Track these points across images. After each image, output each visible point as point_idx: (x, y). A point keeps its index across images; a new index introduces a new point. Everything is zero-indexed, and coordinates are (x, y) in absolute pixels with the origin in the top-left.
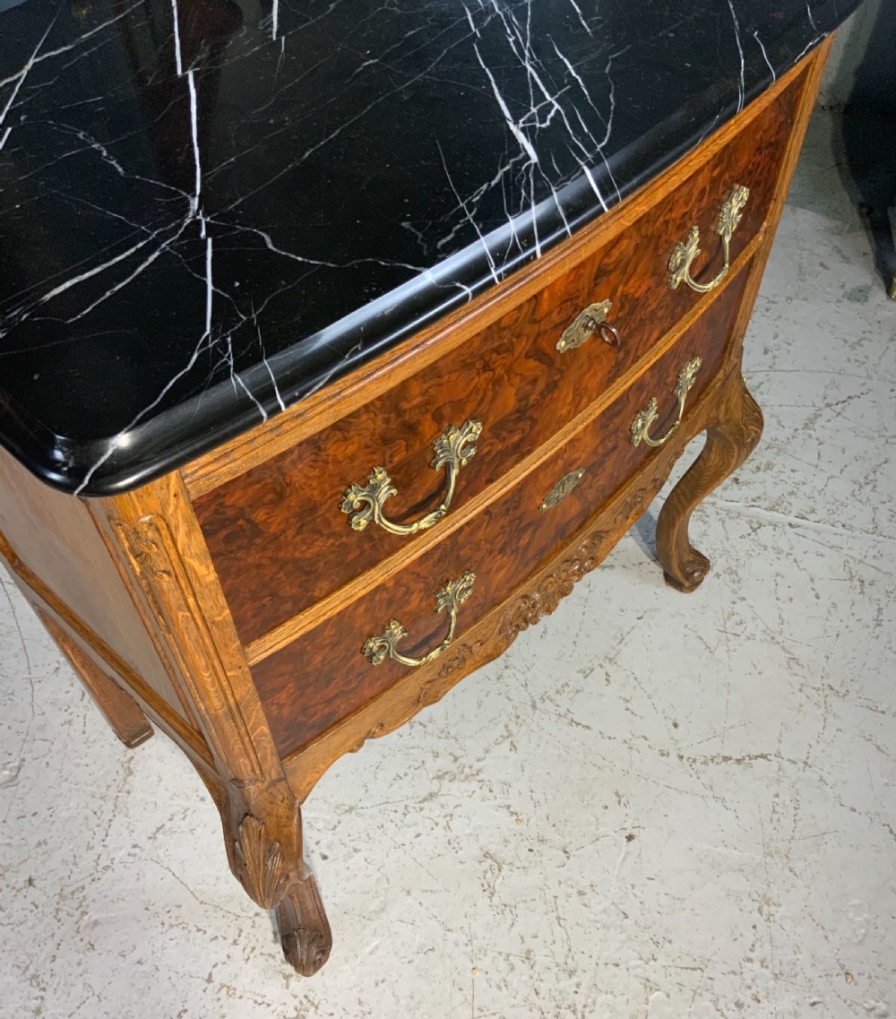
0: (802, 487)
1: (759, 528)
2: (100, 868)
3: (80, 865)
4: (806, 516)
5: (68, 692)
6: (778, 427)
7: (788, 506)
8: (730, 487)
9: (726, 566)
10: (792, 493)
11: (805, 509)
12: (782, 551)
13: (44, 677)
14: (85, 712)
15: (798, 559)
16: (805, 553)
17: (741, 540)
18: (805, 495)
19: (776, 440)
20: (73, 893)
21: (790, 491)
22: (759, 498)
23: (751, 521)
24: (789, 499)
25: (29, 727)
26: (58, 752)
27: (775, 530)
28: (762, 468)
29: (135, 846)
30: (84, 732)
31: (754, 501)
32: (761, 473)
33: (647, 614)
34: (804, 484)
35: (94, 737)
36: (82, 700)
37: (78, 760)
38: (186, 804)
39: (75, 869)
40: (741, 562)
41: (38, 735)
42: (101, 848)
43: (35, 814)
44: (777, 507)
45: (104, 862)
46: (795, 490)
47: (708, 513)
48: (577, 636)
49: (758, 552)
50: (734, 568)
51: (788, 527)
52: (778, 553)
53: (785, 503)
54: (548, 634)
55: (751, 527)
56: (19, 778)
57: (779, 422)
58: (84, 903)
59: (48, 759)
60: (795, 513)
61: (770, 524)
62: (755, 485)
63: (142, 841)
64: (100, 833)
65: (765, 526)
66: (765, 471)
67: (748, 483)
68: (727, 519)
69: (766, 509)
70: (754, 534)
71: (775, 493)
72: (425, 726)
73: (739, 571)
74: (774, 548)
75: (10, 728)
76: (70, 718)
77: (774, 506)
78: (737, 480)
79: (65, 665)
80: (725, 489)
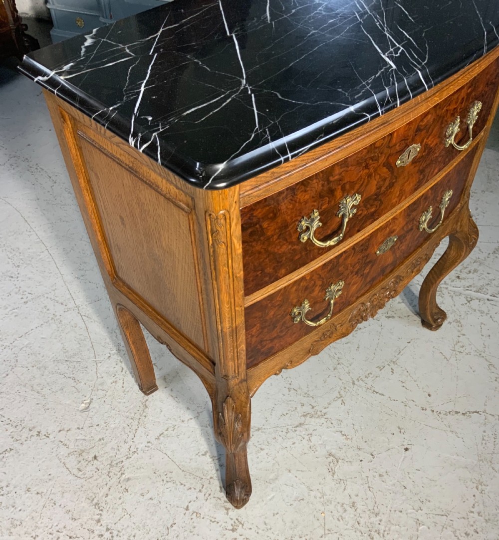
0: (493, 282)
1: (471, 300)
2: (131, 452)
3: (121, 450)
4: (496, 295)
5: (114, 368)
6: (479, 252)
7: (486, 290)
8: (455, 280)
9: (454, 319)
10: (488, 284)
11: (495, 292)
12: (484, 312)
13: (102, 360)
14: (124, 377)
15: (492, 316)
16: (496, 313)
17: (462, 306)
18: (495, 285)
19: (479, 258)
20: (117, 464)
21: (487, 283)
22: (471, 286)
23: (467, 297)
24: (486, 287)
25: (95, 383)
26: (110, 396)
27: (479, 302)
28: (472, 271)
29: (149, 442)
30: (123, 387)
31: (468, 287)
32: (471, 274)
33: (413, 340)
34: (494, 280)
35: (127, 390)
36: (122, 372)
37: (120, 400)
38: (175, 423)
39: (118, 452)
40: (462, 317)
41: (100, 387)
42: (132, 443)
43: (98, 425)
44: (480, 291)
45: (133, 449)
46: (490, 283)
47: (444, 292)
48: (376, 350)
49: (471, 312)
50: (459, 320)
51: (486, 301)
52: (481, 313)
53: (484, 289)
54: (360, 349)
55: (467, 300)
56: (90, 408)
57: (480, 250)
58: (123, 469)
59: (104, 399)
60: (490, 293)
61: (477, 299)
62: (469, 280)
63: (153, 440)
64: (131, 436)
65: (474, 300)
66: (473, 273)
67: (464, 279)
68: (454, 296)
69: (475, 292)
70: (468, 303)
71: (479, 284)
72: (296, 391)
73: (461, 321)
74: (479, 311)
75: (85, 384)
76: (115, 380)
78: (458, 277)
79: (113, 355)
80: (453, 281)
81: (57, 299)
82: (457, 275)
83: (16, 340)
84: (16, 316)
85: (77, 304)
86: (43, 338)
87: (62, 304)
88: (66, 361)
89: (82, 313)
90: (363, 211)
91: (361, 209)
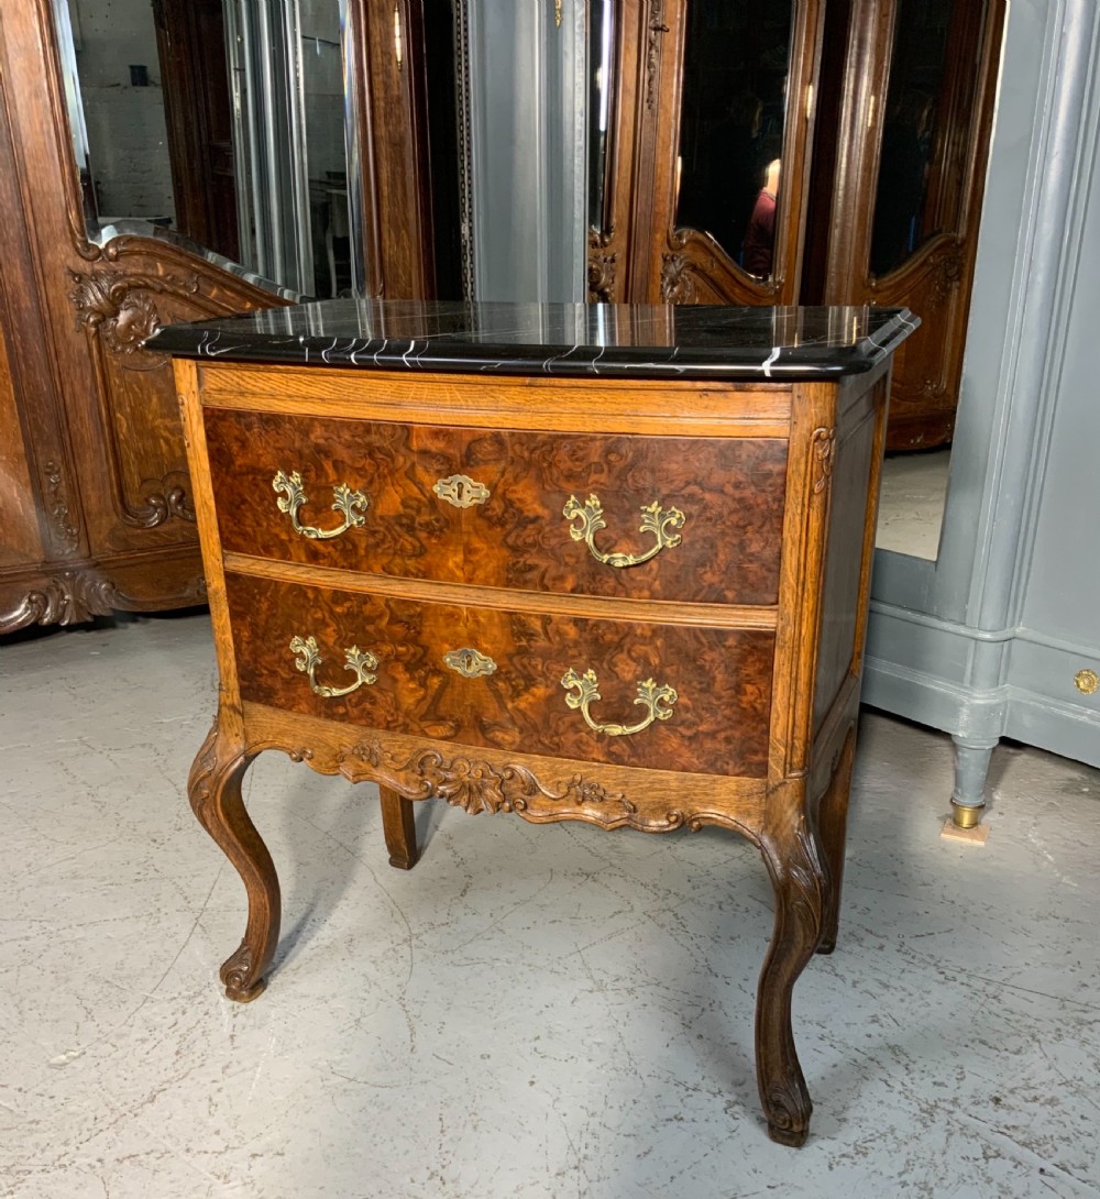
0: (1083, 1138)
1: (995, 1157)
2: (57, 1164)
3: (47, 1153)
4: (1070, 1168)
5: (165, 1018)
7: (1051, 1150)
8: (984, 1104)
9: (922, 1179)
10: (1065, 1139)
11: (1073, 1161)
12: (1011, 1193)
13: (159, 1000)
14: (164, 1038)
17: (962, 1160)
18: (1084, 1147)
19: (1081, 1079)
20: (18, 1172)
21: (1065, 1135)
22: (1016, 1128)
23: (989, 1147)
24: (1057, 1143)
25: (112, 1030)
26: (114, 1059)
27: (1016, 1167)
28: (1042, 1100)
29: (100, 1160)
30: (148, 1053)
31: (1008, 1128)
32: (1037, 1104)
33: (784, 1187)
34: (1090, 1135)
35: (151, 1060)
36: (170, 1028)
37: (122, 1072)
38: (170, 1146)
39: (39, 1155)
40: (946, 1183)
41: (113, 1040)
42: (74, 1148)
43: (52, 1097)
44: (1034, 1145)
45: (65, 1161)
46: (1072, 1137)
47: (936, 1118)
49: (977, 1181)
50: (931, 1185)
51: (1035, 1172)
52: (1003, 1192)
53: (1049, 1146)
55: (984, 1153)
56: (69, 1065)
58: (19, 1185)
59: (102, 1061)
60: (1056, 1159)
61: (1013, 1159)
62: (1020, 1114)
63: (109, 1161)
64: (86, 1135)
65: (1004, 1158)
66: (1042, 1105)
67: (1009, 1108)
68: (957, 1134)
69: (1018, 1143)
70: (983, 1161)
71: (1039, 1131)
73: (936, 1191)
74: (1000, 1185)
75: (98, 1026)
76: (147, 1037)
77: (1031, 1143)
78: (997, 1100)
79: (184, 998)
80: (976, 1103)
81: (185, 889)
82: (998, 1095)
83: (70, 927)
84: (105, 895)
85: (207, 906)
86: (109, 937)
87: (186, 898)
88: (107, 982)
89: (201, 921)
90: (385, 535)
91: (382, 529)
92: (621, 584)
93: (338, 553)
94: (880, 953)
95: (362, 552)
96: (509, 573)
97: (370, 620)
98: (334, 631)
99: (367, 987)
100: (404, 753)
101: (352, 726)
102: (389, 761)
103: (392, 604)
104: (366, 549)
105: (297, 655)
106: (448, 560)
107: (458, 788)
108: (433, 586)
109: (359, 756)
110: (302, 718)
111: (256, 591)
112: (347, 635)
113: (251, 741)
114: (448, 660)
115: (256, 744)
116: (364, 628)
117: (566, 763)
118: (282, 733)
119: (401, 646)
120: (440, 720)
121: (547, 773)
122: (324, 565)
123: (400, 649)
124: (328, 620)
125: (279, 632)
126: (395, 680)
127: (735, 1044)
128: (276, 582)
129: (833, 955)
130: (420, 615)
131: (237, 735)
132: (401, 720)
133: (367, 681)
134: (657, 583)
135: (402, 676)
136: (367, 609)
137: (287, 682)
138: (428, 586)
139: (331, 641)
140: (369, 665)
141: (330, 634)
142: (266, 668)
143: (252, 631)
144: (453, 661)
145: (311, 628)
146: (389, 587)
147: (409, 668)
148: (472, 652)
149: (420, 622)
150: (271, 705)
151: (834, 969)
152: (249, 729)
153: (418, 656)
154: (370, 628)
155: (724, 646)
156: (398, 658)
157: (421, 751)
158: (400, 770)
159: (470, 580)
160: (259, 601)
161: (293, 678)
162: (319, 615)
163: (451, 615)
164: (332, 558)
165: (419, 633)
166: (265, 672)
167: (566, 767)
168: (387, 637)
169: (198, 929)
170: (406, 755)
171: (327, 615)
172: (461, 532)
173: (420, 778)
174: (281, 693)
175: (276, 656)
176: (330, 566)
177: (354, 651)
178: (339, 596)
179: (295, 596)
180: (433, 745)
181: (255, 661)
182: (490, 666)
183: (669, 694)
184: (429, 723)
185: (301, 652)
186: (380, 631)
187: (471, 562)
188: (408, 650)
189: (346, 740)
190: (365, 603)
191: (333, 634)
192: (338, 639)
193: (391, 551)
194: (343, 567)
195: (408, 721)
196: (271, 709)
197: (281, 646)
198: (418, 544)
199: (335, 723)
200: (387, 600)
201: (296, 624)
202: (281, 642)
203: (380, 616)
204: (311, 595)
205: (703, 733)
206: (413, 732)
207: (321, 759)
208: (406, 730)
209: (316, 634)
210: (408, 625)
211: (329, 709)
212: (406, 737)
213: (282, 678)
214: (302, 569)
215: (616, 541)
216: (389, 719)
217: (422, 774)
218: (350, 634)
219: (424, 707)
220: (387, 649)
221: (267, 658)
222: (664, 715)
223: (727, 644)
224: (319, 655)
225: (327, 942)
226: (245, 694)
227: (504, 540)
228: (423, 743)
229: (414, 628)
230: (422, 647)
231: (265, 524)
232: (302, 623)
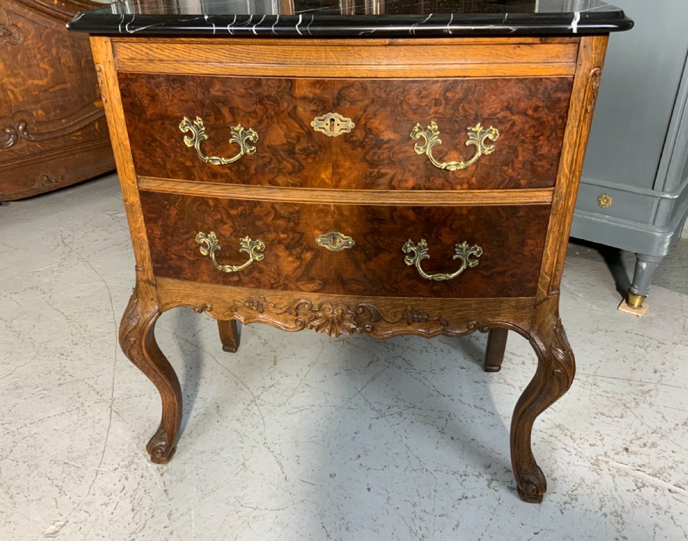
0: (680, 465)
1: (643, 487)
4: (682, 486)
5: (115, 484)
6: (662, 420)
7: (668, 476)
8: (621, 453)
9: (613, 510)
10: (672, 468)
11: (682, 481)
12: (662, 508)
13: (106, 472)
14: (119, 500)
15: (674, 517)
16: (681, 514)
17: (627, 493)
18: (683, 471)
19: (661, 428)
21: (670, 465)
22: (644, 465)
23: (637, 481)
24: (669, 471)
25: (82, 500)
26: (90, 522)
27: (656, 491)
28: (648, 445)
30: (112, 513)
31: (640, 467)
32: (646, 448)
33: (543, 532)
34: (682, 463)
35: (117, 518)
36: (121, 492)
37: (100, 532)
40: (627, 509)
41: (85, 507)
44: (658, 475)
46: (674, 466)
47: (602, 467)
48: (482, 535)
49: (640, 504)
50: (620, 513)
51: (667, 492)
52: (657, 509)
53: (666, 474)
54: (459, 527)
55: (636, 485)
56: (59, 533)
57: (663, 417)
59: (82, 525)
60: (673, 481)
61: (652, 486)
62: (642, 456)
65: (647, 487)
66: (650, 448)
67: (635, 453)
68: (617, 475)
69: (649, 475)
70: (638, 491)
71: (658, 465)
73: (624, 516)
74: (654, 505)
75: (70, 498)
76: (108, 501)
77: (656, 474)
78: (627, 449)
79: (122, 467)
80: (617, 454)
81: (96, 386)
82: (625, 446)
83: (26, 425)
84: (42, 398)
85: (114, 397)
86: (55, 430)
87: (98, 393)
88: (65, 463)
89: (114, 408)
90: (271, 159)
91: (268, 154)
92: (448, 181)
93: (233, 174)
94: (524, 366)
95: (252, 170)
96: (367, 179)
97: (259, 218)
98: (231, 226)
99: (240, 439)
100: (283, 303)
101: (243, 288)
102: (272, 309)
103: (277, 207)
104: (256, 169)
105: (200, 245)
106: (320, 173)
107: (324, 321)
108: (308, 192)
109: (249, 307)
110: (204, 285)
111: (166, 203)
112: (240, 229)
113: (164, 302)
114: (319, 240)
115: (167, 304)
116: (254, 224)
117: (401, 299)
118: (188, 296)
119: (283, 233)
120: (312, 280)
121: (387, 307)
122: (222, 182)
123: (282, 236)
124: (225, 219)
125: (186, 230)
126: (278, 257)
127: (474, 440)
128: (183, 196)
129: (500, 371)
130: (298, 212)
131: (152, 300)
132: (282, 282)
133: (257, 258)
134: (474, 179)
135: (282, 253)
136: (257, 210)
137: (193, 263)
138: (303, 192)
139: (227, 234)
140: (259, 248)
141: (227, 230)
142: (175, 255)
143: (163, 230)
144: (322, 241)
145: (211, 226)
146: (273, 195)
147: (288, 248)
148: (338, 234)
149: (299, 217)
150: (179, 278)
151: (505, 381)
152: (161, 295)
153: (296, 240)
154: (259, 223)
155: (517, 217)
156: (280, 242)
157: (296, 301)
158: (281, 314)
159: (336, 187)
160: (168, 210)
161: (197, 260)
162: (218, 216)
163: (321, 211)
164: (228, 177)
165: (297, 224)
166: (175, 257)
167: (401, 302)
168: (272, 228)
169: (113, 413)
170: (284, 304)
171: (225, 217)
172: (331, 153)
173: (295, 318)
174: (187, 270)
175: (184, 246)
176: (226, 183)
177: (247, 239)
178: (234, 203)
179: (199, 205)
180: (305, 296)
181: (166, 250)
182: (350, 242)
183: (477, 250)
184: (303, 282)
185: (204, 242)
186: (267, 225)
187: (338, 174)
188: (288, 236)
189: (238, 297)
190: (255, 206)
191: (230, 229)
192: (234, 232)
193: (276, 170)
194: (237, 183)
195: (287, 282)
196: (179, 281)
197: (187, 239)
198: (297, 164)
199: (230, 287)
200: (273, 203)
201: (199, 224)
202: (187, 236)
203: (268, 214)
204: (211, 203)
205: (496, 272)
206: (291, 289)
207: (218, 311)
208: (286, 288)
209: (215, 230)
210: (289, 220)
211: (225, 279)
212: (285, 292)
213: (189, 260)
214: (203, 186)
215: (447, 153)
216: (272, 282)
217: (297, 315)
218: (243, 228)
219: (300, 272)
220: (272, 236)
221: (176, 248)
222: (473, 264)
223: (518, 215)
224: (218, 244)
225: (202, 411)
226: (157, 272)
227: (364, 157)
228: (297, 295)
229: (294, 221)
230: (299, 233)
231: (173, 156)
232: (204, 222)
